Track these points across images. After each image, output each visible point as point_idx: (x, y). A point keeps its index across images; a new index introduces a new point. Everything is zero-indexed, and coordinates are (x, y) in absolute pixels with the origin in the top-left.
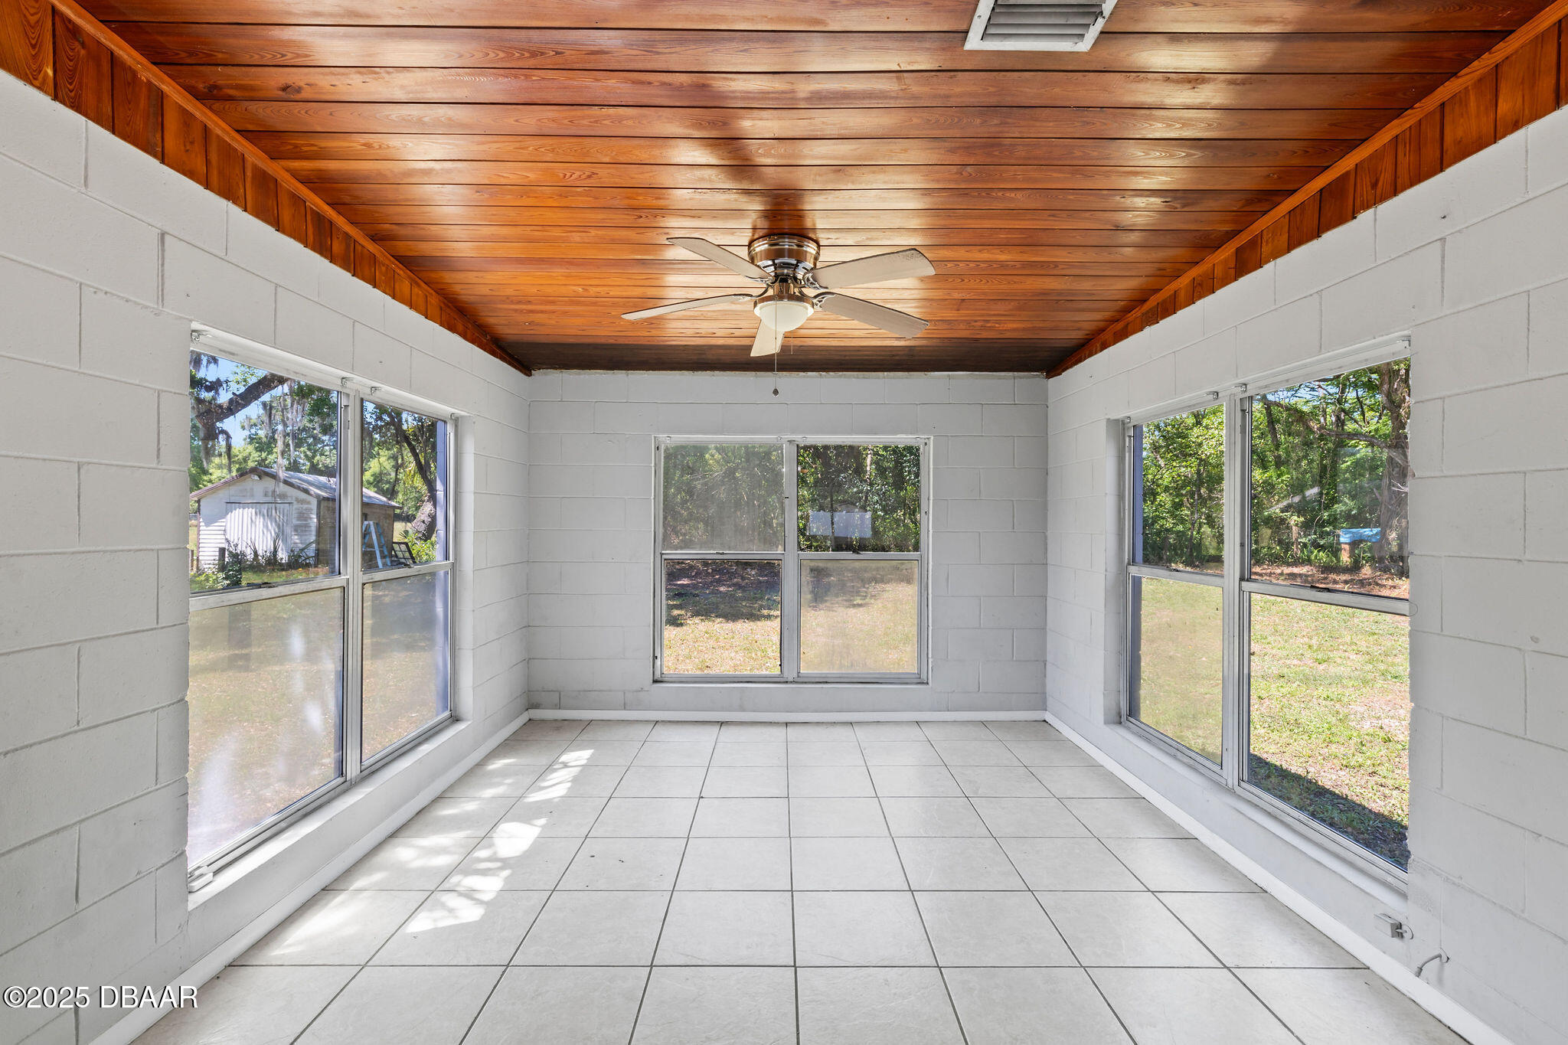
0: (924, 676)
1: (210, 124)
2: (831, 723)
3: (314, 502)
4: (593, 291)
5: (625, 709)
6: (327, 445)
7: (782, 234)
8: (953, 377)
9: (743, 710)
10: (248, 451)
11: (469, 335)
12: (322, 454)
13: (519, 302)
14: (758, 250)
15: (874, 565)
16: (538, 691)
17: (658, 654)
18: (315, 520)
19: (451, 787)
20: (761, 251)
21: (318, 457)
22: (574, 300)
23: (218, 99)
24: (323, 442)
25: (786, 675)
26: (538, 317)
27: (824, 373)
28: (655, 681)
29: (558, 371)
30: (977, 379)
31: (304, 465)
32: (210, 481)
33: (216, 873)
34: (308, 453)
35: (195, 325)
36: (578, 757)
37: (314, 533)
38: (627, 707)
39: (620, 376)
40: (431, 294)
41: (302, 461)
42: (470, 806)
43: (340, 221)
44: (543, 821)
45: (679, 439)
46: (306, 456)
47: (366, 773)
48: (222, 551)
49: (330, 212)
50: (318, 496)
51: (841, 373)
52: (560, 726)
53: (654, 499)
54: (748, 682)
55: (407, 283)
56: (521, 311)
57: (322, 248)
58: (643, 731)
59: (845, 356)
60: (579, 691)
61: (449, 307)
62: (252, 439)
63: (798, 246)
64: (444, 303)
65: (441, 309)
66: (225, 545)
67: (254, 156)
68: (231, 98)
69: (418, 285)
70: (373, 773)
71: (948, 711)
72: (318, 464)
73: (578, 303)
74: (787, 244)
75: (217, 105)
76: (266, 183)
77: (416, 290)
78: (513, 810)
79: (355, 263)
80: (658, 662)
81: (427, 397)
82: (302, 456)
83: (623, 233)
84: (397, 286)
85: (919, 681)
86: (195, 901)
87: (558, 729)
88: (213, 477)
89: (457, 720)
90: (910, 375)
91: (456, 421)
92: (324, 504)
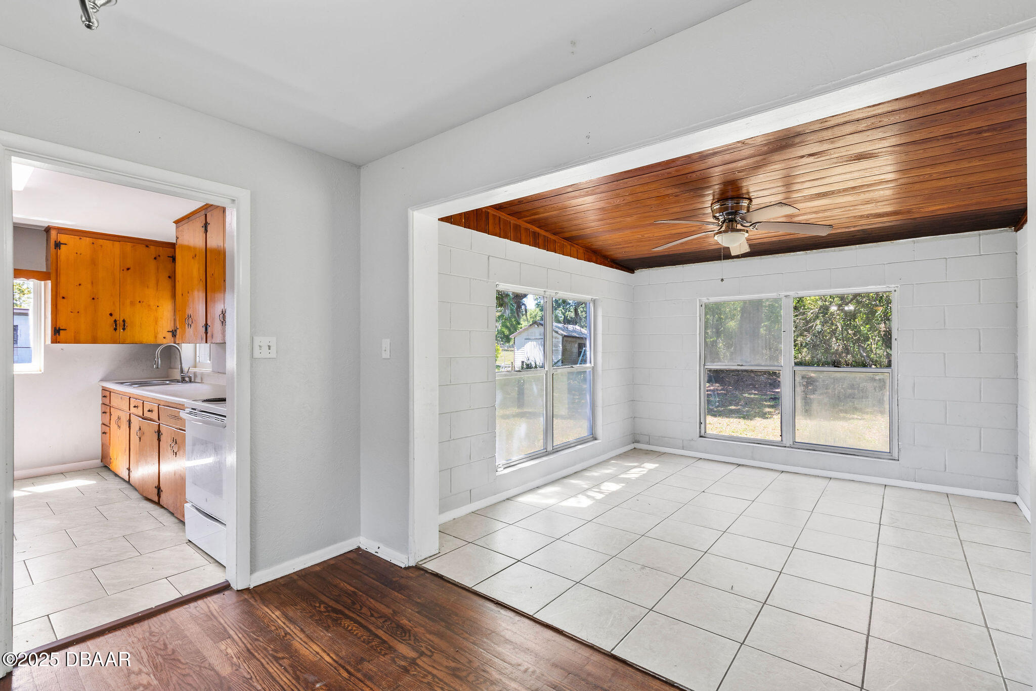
0: (895, 455)
1: (501, 216)
2: (816, 476)
3: (561, 338)
4: (646, 236)
5: (683, 449)
6: (572, 306)
7: (727, 199)
8: (918, 242)
9: (754, 459)
10: (537, 311)
11: (598, 262)
12: (569, 311)
13: (616, 245)
14: (715, 208)
15: (848, 375)
16: (638, 434)
17: (702, 421)
18: (561, 347)
19: (591, 467)
20: (717, 208)
21: (567, 313)
22: (640, 241)
23: (502, 208)
24: (570, 304)
25: (784, 442)
26: (627, 250)
27: (809, 251)
28: (701, 437)
29: (648, 269)
30: (941, 240)
31: (561, 317)
32: (521, 328)
33: (504, 468)
34: (563, 311)
35: (497, 283)
36: (649, 466)
37: (561, 354)
38: (684, 448)
39: (679, 268)
40: (579, 249)
41: (560, 315)
42: (595, 474)
43: (542, 232)
44: (624, 485)
45: (713, 300)
46: (562, 312)
47: (554, 450)
48: (523, 362)
49: (537, 230)
50: (562, 335)
51: (821, 250)
52: (648, 453)
53: (700, 334)
54: (759, 444)
55: (569, 247)
56: (618, 248)
57: (535, 244)
58: (691, 461)
59: (816, 241)
60: (659, 437)
61: (588, 252)
62: (538, 305)
63: (736, 203)
64: (586, 251)
65: (585, 253)
66: (525, 360)
67: (513, 220)
68: (506, 207)
69: (573, 246)
70: (557, 451)
71: (915, 481)
72: (567, 317)
73: (641, 241)
74: (730, 204)
75: (502, 210)
76: (517, 228)
77: (573, 248)
78: (612, 478)
79: (547, 245)
80: (703, 426)
81: (579, 293)
82: (560, 312)
83: (648, 214)
84: (564, 250)
85: (890, 458)
86: (498, 474)
87: (646, 454)
88: (522, 326)
89: (596, 439)
90: (879, 244)
91: (594, 301)
92: (565, 339)
